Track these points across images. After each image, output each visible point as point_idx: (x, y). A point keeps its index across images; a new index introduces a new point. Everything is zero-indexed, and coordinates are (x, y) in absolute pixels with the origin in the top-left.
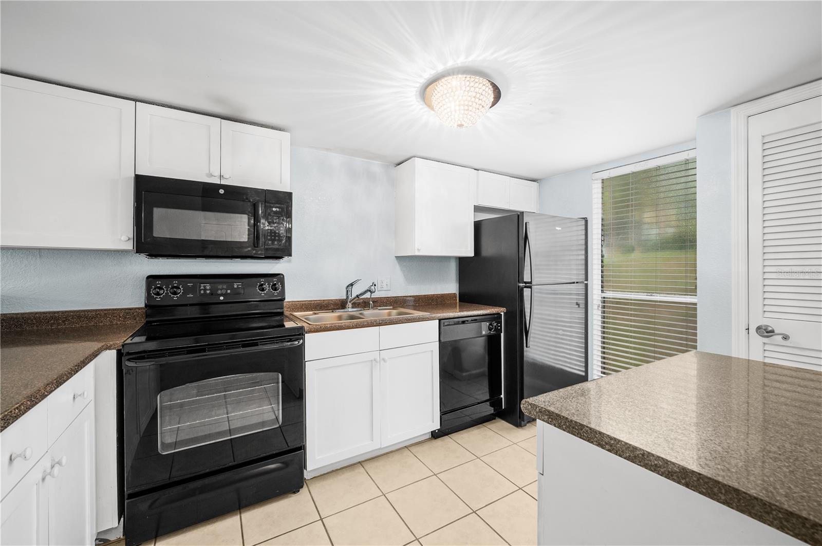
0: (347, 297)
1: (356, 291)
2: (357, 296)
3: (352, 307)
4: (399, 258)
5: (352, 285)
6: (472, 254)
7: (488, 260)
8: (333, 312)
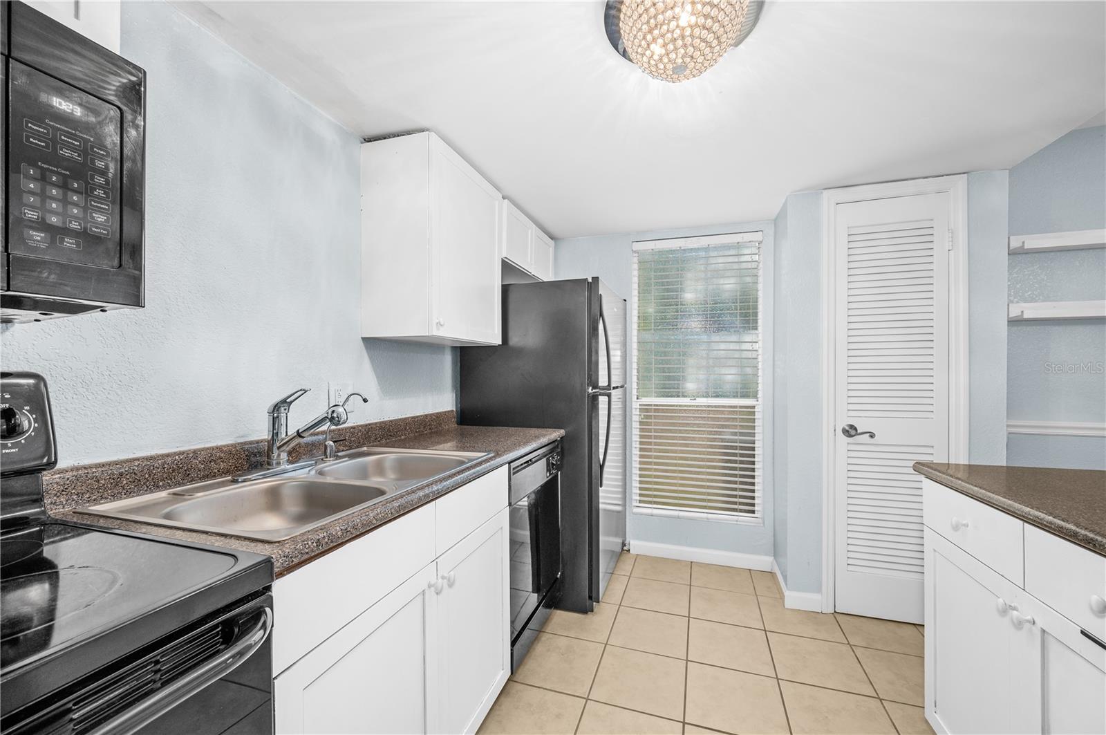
0: (275, 435)
1: (296, 419)
2: (299, 434)
3: (290, 462)
4: (371, 343)
5: (285, 403)
6: (498, 341)
7: (519, 352)
8: (235, 481)
